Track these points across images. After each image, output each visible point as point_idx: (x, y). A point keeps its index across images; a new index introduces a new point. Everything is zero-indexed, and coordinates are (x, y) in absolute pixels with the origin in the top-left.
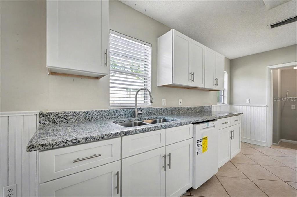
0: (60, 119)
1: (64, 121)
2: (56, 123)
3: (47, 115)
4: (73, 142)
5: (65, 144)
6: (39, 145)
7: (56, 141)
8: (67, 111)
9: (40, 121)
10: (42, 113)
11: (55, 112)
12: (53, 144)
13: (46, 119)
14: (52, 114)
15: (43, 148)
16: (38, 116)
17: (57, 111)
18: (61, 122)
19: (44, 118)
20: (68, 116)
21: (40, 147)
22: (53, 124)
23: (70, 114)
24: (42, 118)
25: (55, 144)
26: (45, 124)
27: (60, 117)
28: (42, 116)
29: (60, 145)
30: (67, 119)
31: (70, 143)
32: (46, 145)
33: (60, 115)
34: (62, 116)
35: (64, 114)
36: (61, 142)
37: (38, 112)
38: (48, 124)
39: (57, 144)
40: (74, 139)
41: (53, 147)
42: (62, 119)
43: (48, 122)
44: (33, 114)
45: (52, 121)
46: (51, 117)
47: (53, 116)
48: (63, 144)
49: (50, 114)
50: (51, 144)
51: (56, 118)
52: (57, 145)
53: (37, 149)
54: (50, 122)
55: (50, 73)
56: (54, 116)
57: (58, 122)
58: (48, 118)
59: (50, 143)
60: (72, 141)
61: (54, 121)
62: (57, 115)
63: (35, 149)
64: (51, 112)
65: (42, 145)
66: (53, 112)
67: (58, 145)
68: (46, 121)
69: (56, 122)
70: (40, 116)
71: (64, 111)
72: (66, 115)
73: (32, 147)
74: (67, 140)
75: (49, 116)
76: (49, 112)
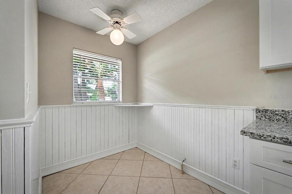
0: (278, 117)
1: (283, 119)
2: (273, 121)
3: (263, 112)
4: (283, 141)
5: (272, 139)
6: (249, 132)
7: (263, 134)
8: (286, 110)
9: (256, 116)
10: (258, 109)
11: (271, 109)
12: (260, 135)
13: (262, 114)
14: (268, 111)
15: (252, 136)
16: (255, 111)
17: (273, 109)
18: (278, 120)
19: (260, 114)
20: (288, 115)
21: (249, 134)
22: (269, 121)
23: (290, 114)
24: (258, 113)
25: (262, 136)
26: (261, 119)
27: (277, 115)
28: (258, 111)
29: (267, 139)
30: (286, 119)
31: (279, 140)
32: (254, 134)
33: (277, 113)
34: (280, 114)
35: (283, 112)
36: (268, 136)
37: (255, 107)
38: (264, 119)
39: (265, 136)
40: (284, 138)
41: (260, 138)
42: (280, 118)
43: (264, 118)
44: (251, 109)
45: (268, 118)
46: (267, 114)
47: (269, 112)
48: (270, 139)
49: (266, 111)
50: (259, 135)
51: (273, 115)
52: (264, 138)
53: (247, 135)
54: (265, 118)
55: (266, 72)
56: (271, 113)
57: (275, 120)
58: (264, 114)
59: (257, 134)
60: (281, 139)
61: (271, 118)
62: (273, 112)
63: (246, 135)
64: (267, 109)
65: (252, 133)
66: (269, 109)
67: (266, 138)
68: (262, 116)
69: (273, 119)
70: (256, 111)
71: (283, 109)
72: (286, 114)
73: (244, 132)
74: (276, 137)
75: (265, 112)
76: (265, 108)
